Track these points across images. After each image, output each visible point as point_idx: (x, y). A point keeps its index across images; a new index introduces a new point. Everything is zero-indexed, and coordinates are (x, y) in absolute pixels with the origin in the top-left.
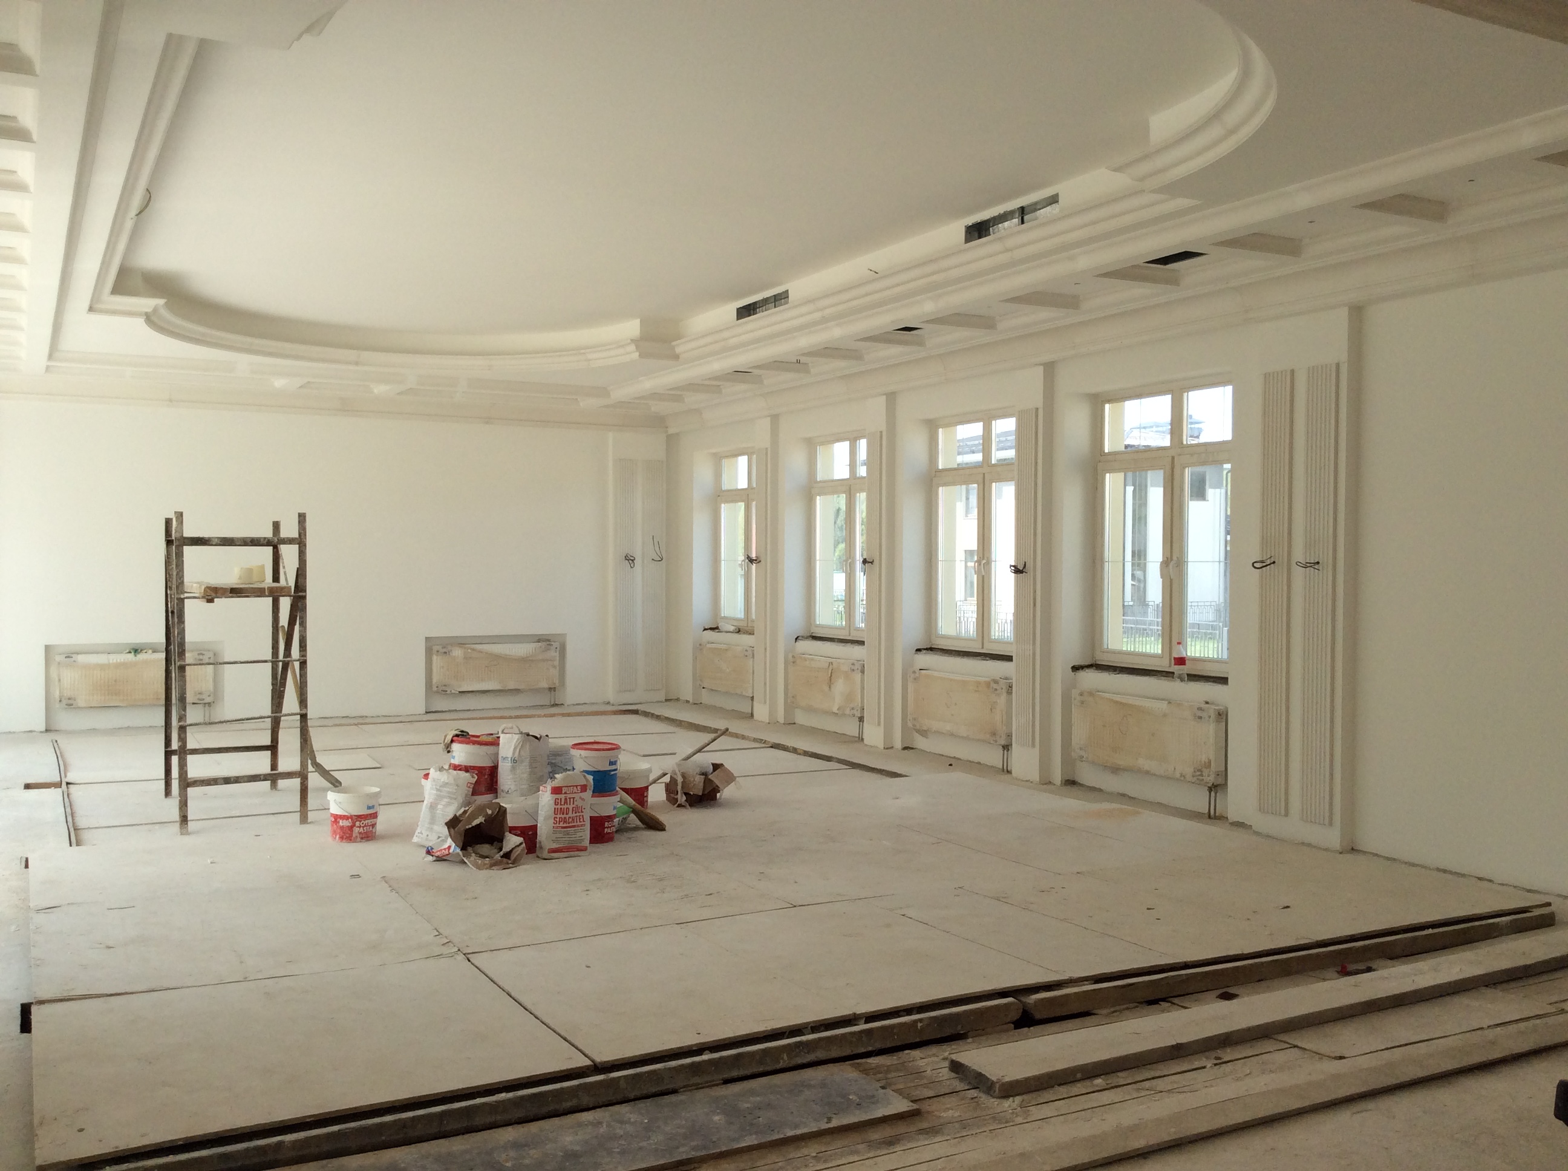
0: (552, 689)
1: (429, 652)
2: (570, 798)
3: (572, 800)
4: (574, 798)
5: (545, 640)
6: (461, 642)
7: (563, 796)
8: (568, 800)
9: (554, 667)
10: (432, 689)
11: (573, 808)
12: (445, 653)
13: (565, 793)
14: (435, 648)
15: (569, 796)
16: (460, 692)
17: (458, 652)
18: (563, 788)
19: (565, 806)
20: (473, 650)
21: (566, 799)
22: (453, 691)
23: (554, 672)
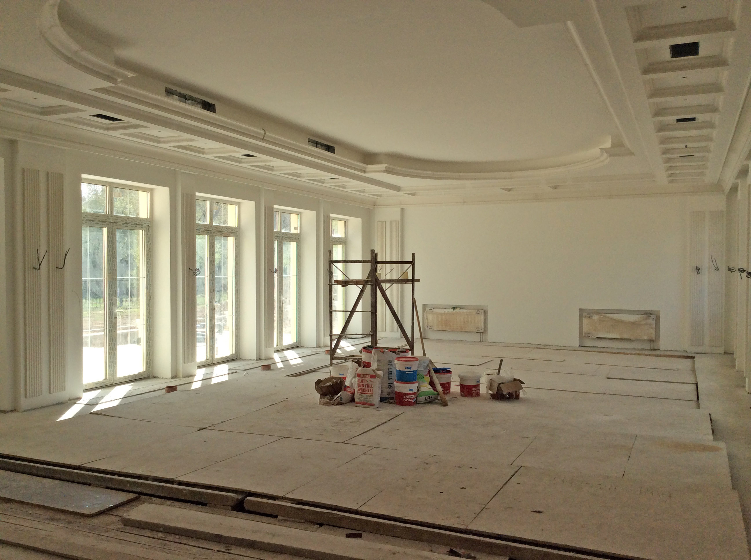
0: (651, 341)
1: (581, 317)
2: (364, 380)
3: (365, 381)
4: (366, 380)
5: (648, 314)
6: (599, 312)
7: (360, 378)
8: (363, 381)
9: (652, 328)
10: (582, 336)
11: (366, 385)
12: (589, 317)
13: (362, 377)
14: (584, 314)
15: (363, 379)
16: (597, 338)
17: (596, 317)
18: (361, 375)
19: (362, 383)
20: (605, 317)
21: (362, 380)
22: (593, 337)
23: (653, 332)
